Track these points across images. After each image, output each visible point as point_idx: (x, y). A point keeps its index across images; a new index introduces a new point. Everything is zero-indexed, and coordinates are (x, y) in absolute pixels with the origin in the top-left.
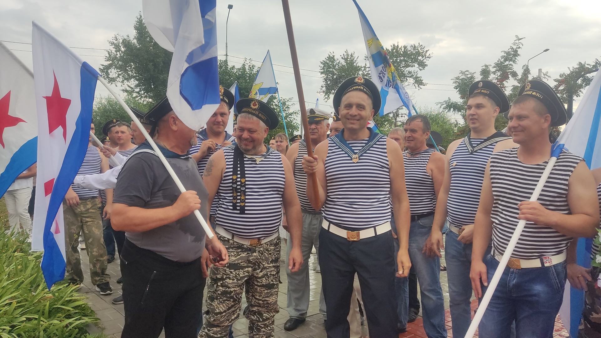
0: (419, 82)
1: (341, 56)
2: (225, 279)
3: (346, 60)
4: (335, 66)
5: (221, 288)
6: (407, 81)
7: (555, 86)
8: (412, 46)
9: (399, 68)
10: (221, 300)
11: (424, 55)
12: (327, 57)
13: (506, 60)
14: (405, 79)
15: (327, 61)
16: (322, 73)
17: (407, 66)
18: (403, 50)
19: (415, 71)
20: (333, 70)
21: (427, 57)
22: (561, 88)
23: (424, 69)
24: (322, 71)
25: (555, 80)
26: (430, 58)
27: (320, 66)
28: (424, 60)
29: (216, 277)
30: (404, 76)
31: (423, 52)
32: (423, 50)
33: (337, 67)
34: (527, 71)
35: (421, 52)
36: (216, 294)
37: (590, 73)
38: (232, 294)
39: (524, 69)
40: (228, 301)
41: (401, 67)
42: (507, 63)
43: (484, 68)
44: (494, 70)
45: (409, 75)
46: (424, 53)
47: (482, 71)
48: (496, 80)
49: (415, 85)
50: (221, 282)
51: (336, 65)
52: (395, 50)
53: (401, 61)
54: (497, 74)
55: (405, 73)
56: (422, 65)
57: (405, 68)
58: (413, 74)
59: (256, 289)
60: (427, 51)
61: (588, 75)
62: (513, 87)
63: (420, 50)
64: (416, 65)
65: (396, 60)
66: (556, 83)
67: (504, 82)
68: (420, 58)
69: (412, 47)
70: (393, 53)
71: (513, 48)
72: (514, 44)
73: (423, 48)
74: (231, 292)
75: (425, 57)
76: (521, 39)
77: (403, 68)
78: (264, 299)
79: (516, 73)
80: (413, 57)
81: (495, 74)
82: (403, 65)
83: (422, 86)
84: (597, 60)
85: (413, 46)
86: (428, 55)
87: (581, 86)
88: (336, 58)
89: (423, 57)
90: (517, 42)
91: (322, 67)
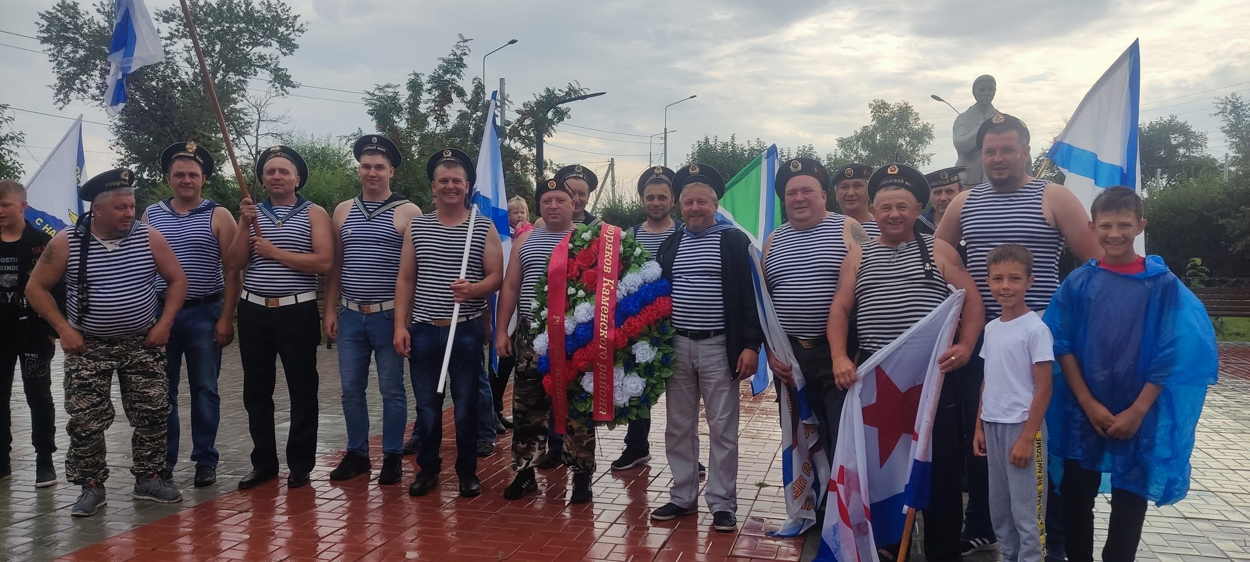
0: (282, 80)
1: (94, 5)
2: (81, 370)
3: (108, 17)
4: (82, 27)
5: (76, 381)
6: (256, 75)
7: (518, 120)
8: (264, 4)
9: (237, 46)
10: (79, 394)
11: (290, 25)
12: (58, 5)
13: (446, 72)
14: (253, 72)
15: (59, 14)
16: (44, 40)
17: (256, 44)
18: (243, 8)
19: (272, 57)
20: (76, 36)
21: (297, 30)
22: (527, 122)
23: (291, 54)
24: (46, 35)
25: (518, 112)
26: (302, 32)
27: (38, 24)
28: (290, 34)
29: (70, 369)
30: (250, 63)
31: (288, 19)
32: (287, 13)
33: (85, 29)
34: (479, 89)
35: (284, 17)
36: (71, 388)
37: (563, 102)
38: (93, 386)
39: (475, 84)
40: (89, 394)
41: (240, 45)
42: (448, 76)
43: (412, 77)
44: (428, 86)
45: (260, 63)
46: (290, 20)
47: (410, 83)
48: (433, 104)
49: (274, 85)
50: (76, 374)
51: (82, 25)
52: (225, 7)
53: (240, 31)
54: (434, 93)
55: (251, 57)
56: (288, 45)
57: (250, 47)
58: (269, 62)
59: (130, 379)
60: (295, 17)
61: (560, 106)
62: (459, 113)
63: (281, 14)
64: (275, 44)
65: (230, 28)
66: (519, 116)
67: (446, 107)
68: (282, 29)
69: (263, 6)
70: (221, 12)
71: (455, 54)
72: (458, 47)
73: (288, 11)
74: (91, 384)
75: (292, 29)
76: (466, 41)
77: (245, 48)
78: (142, 391)
79: (463, 90)
80: (266, 26)
81: (430, 93)
82: (246, 41)
83: (289, 89)
84: (571, 85)
85: (266, 3)
86: (299, 26)
87: (551, 122)
88: (81, 8)
89: (288, 28)
90: (462, 44)
91: (43, 26)
